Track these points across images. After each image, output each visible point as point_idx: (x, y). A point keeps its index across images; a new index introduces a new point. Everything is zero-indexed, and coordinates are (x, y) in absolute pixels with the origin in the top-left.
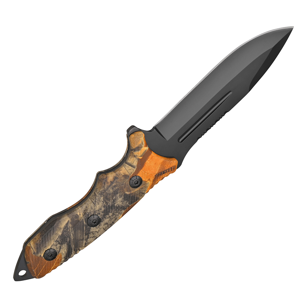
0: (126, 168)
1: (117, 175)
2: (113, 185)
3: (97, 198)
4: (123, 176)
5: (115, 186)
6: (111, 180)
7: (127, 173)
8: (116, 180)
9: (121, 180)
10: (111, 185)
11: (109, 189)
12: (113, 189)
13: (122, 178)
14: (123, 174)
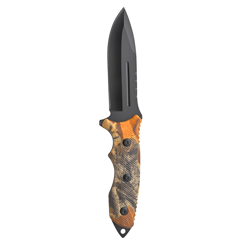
0: (116, 141)
1: (115, 148)
2: (118, 154)
3: (117, 166)
4: (118, 146)
5: (119, 154)
6: (115, 153)
7: (118, 143)
8: (117, 150)
9: (119, 148)
10: (117, 155)
11: (118, 157)
12: (119, 156)
13: (119, 147)
14: (117, 145)
